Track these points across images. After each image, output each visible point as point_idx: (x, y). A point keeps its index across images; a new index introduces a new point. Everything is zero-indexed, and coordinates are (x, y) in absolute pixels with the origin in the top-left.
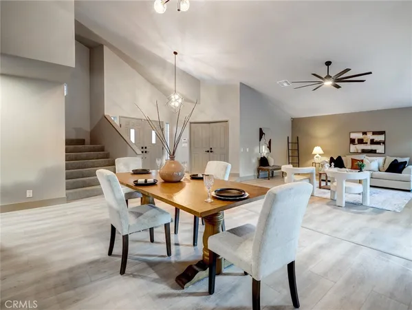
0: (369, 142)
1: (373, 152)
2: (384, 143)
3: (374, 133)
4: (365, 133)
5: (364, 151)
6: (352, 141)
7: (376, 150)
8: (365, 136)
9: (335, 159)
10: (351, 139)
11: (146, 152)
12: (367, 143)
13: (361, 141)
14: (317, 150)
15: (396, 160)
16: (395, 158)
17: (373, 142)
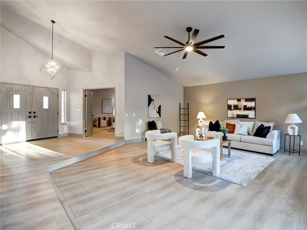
0: (242, 108)
1: (246, 117)
2: (254, 109)
3: (247, 100)
4: (239, 100)
5: (239, 116)
6: (229, 107)
7: (248, 116)
8: (239, 102)
9: (214, 123)
10: (228, 105)
11: (35, 117)
12: (240, 109)
13: (236, 107)
14: (201, 115)
15: (262, 125)
16: (262, 123)
17: (246, 108)
